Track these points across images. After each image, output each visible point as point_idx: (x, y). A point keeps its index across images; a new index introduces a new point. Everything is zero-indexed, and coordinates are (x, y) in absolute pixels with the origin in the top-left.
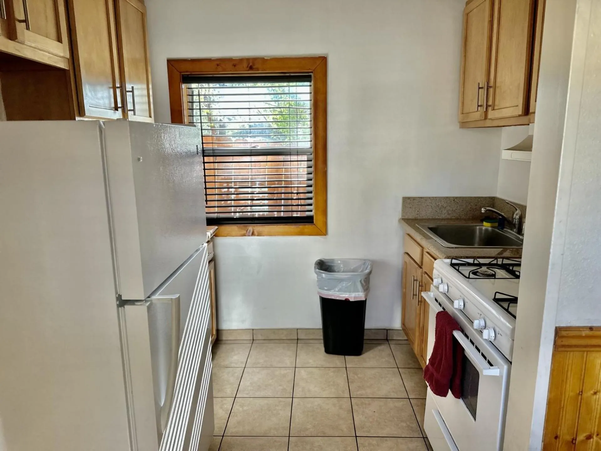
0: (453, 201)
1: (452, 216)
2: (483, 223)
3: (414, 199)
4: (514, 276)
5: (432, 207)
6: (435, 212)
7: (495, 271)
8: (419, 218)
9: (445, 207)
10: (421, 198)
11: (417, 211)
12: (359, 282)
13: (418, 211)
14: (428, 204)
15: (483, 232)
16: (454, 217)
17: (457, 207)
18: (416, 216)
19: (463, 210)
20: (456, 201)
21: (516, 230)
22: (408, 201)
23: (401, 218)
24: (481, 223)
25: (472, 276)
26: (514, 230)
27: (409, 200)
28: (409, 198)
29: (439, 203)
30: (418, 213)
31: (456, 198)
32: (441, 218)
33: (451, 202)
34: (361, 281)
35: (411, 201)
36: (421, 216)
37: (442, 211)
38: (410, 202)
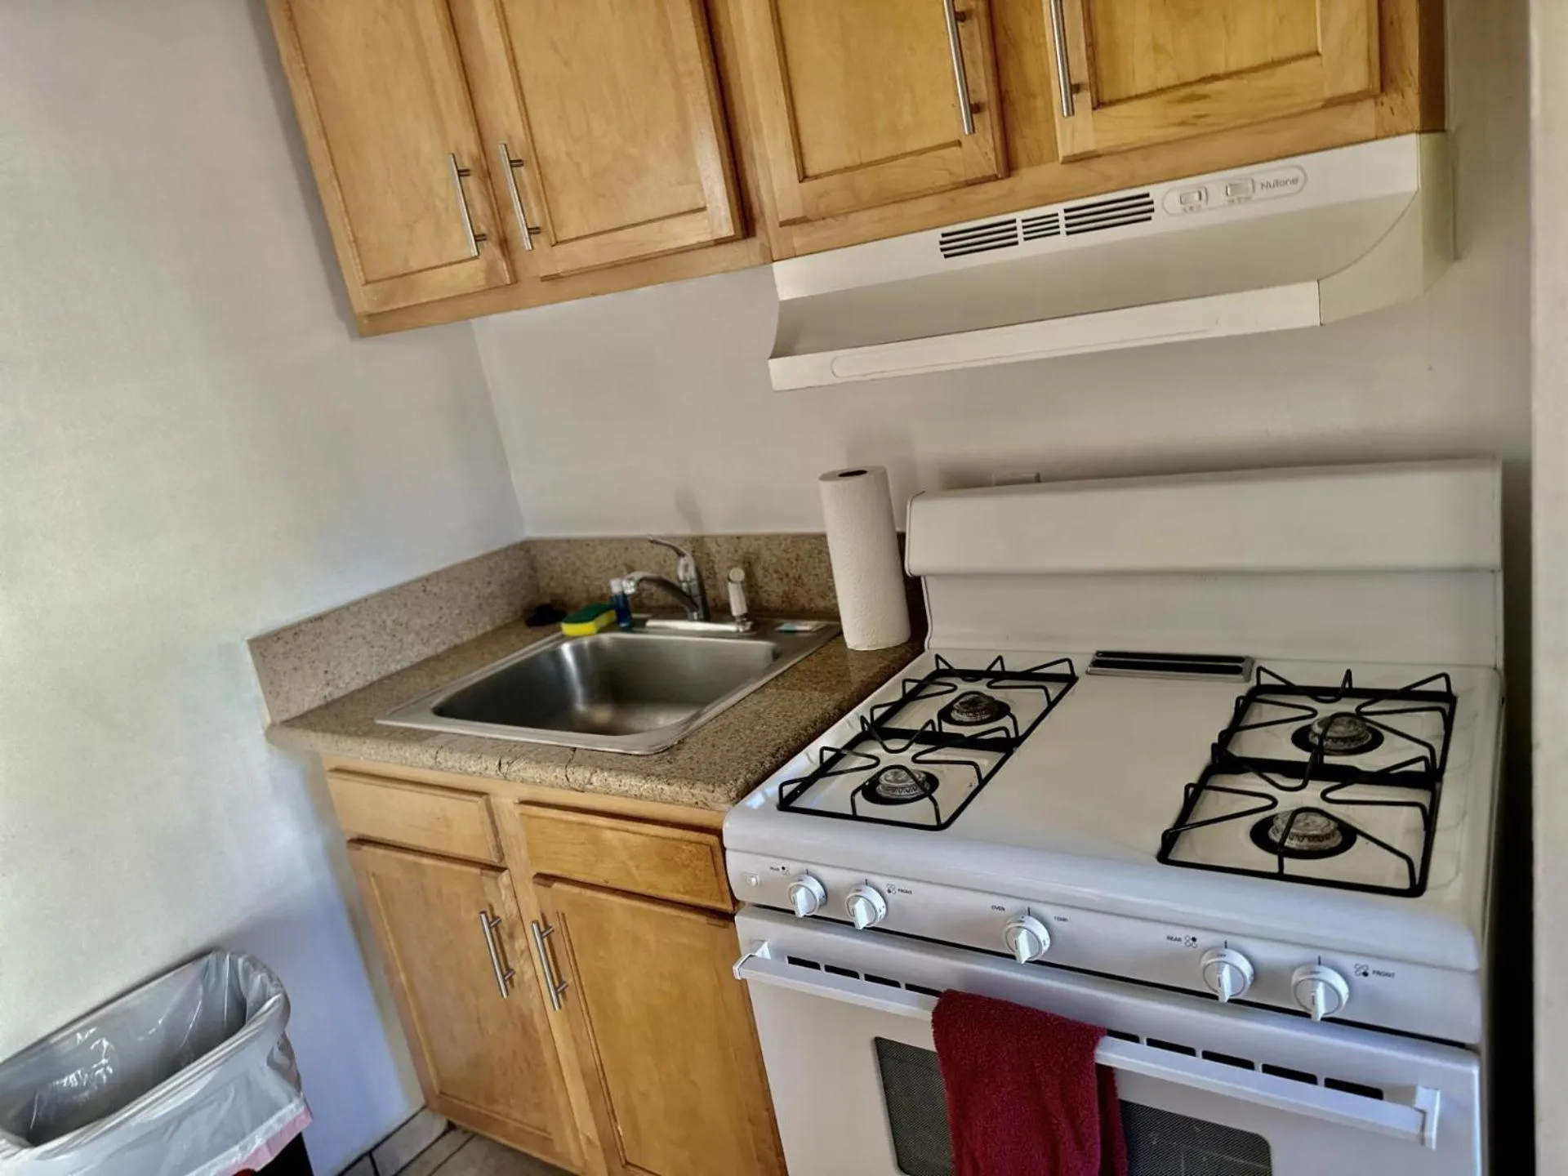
0: (421, 595)
1: (439, 644)
2: (560, 629)
3: (296, 634)
4: (926, 743)
5: (364, 638)
6: (382, 650)
7: (876, 755)
8: (338, 694)
9: (407, 624)
10: (319, 618)
11: (321, 673)
12: (267, 1069)
13: (326, 672)
14: (350, 634)
15: (588, 654)
16: (444, 644)
17: (441, 608)
18: (327, 691)
19: (460, 614)
20: (431, 591)
21: (698, 615)
22: (279, 647)
23: (273, 725)
24: (553, 633)
25: (865, 807)
26: (693, 617)
27: (281, 642)
28: (276, 636)
29: (384, 616)
30: (330, 677)
31: (427, 579)
32: (406, 664)
33: (417, 598)
34: (271, 1062)
35: (286, 643)
36: (342, 685)
37: (401, 640)
38: (288, 647)
